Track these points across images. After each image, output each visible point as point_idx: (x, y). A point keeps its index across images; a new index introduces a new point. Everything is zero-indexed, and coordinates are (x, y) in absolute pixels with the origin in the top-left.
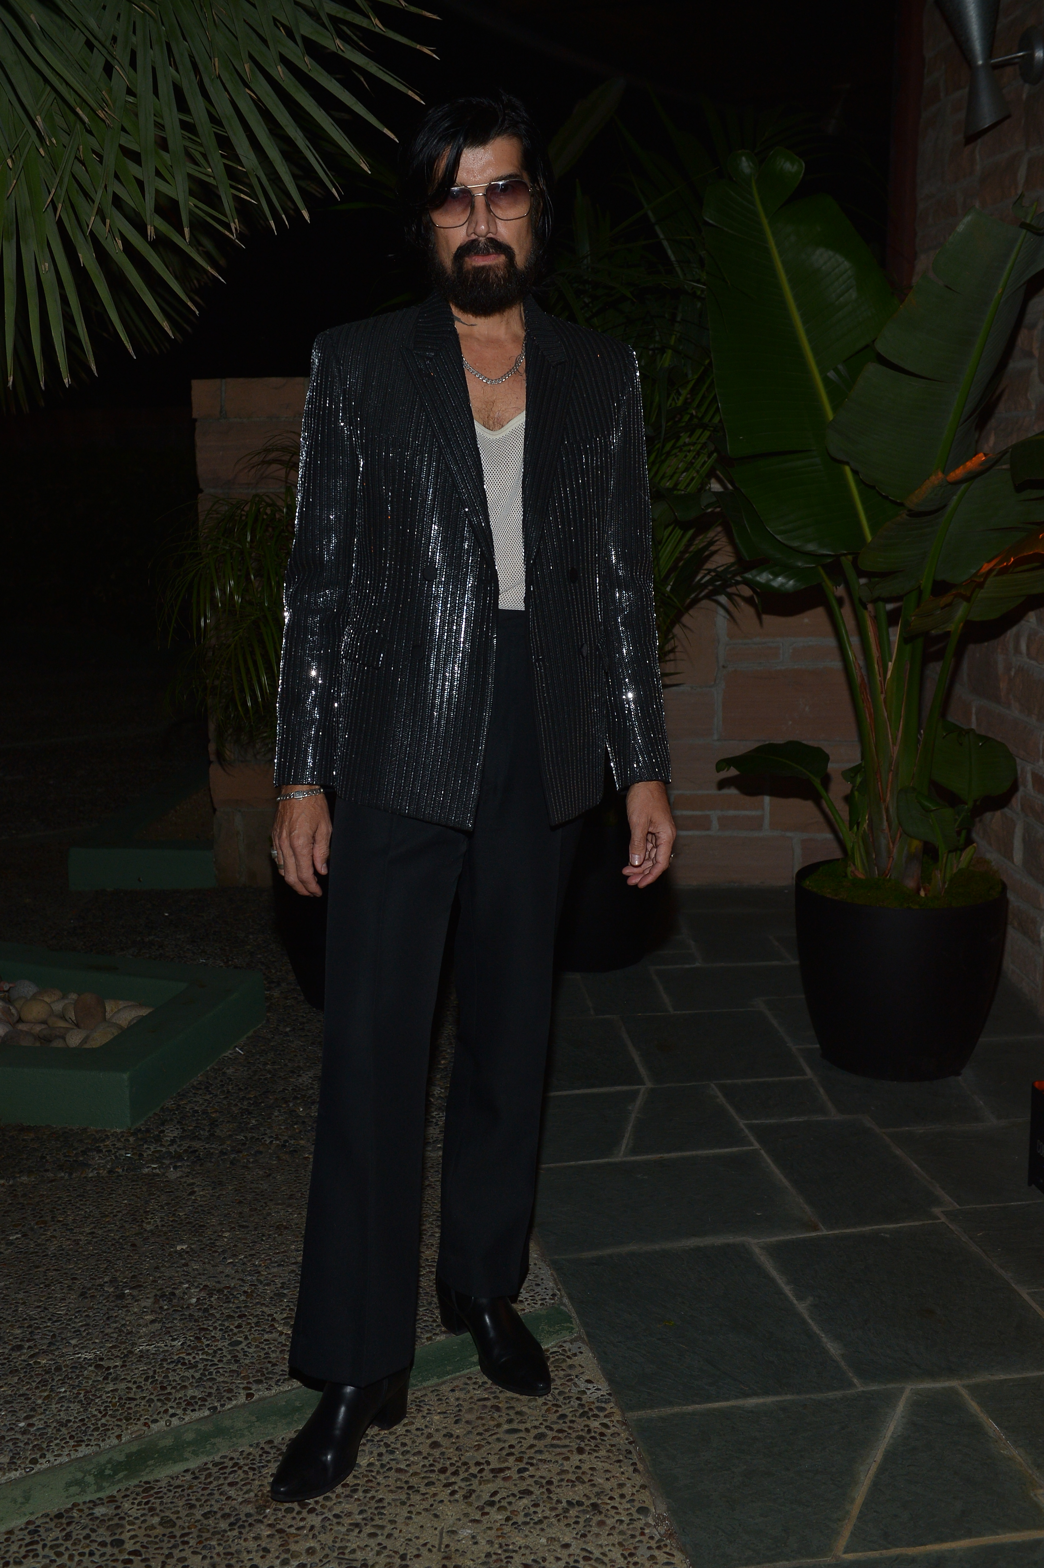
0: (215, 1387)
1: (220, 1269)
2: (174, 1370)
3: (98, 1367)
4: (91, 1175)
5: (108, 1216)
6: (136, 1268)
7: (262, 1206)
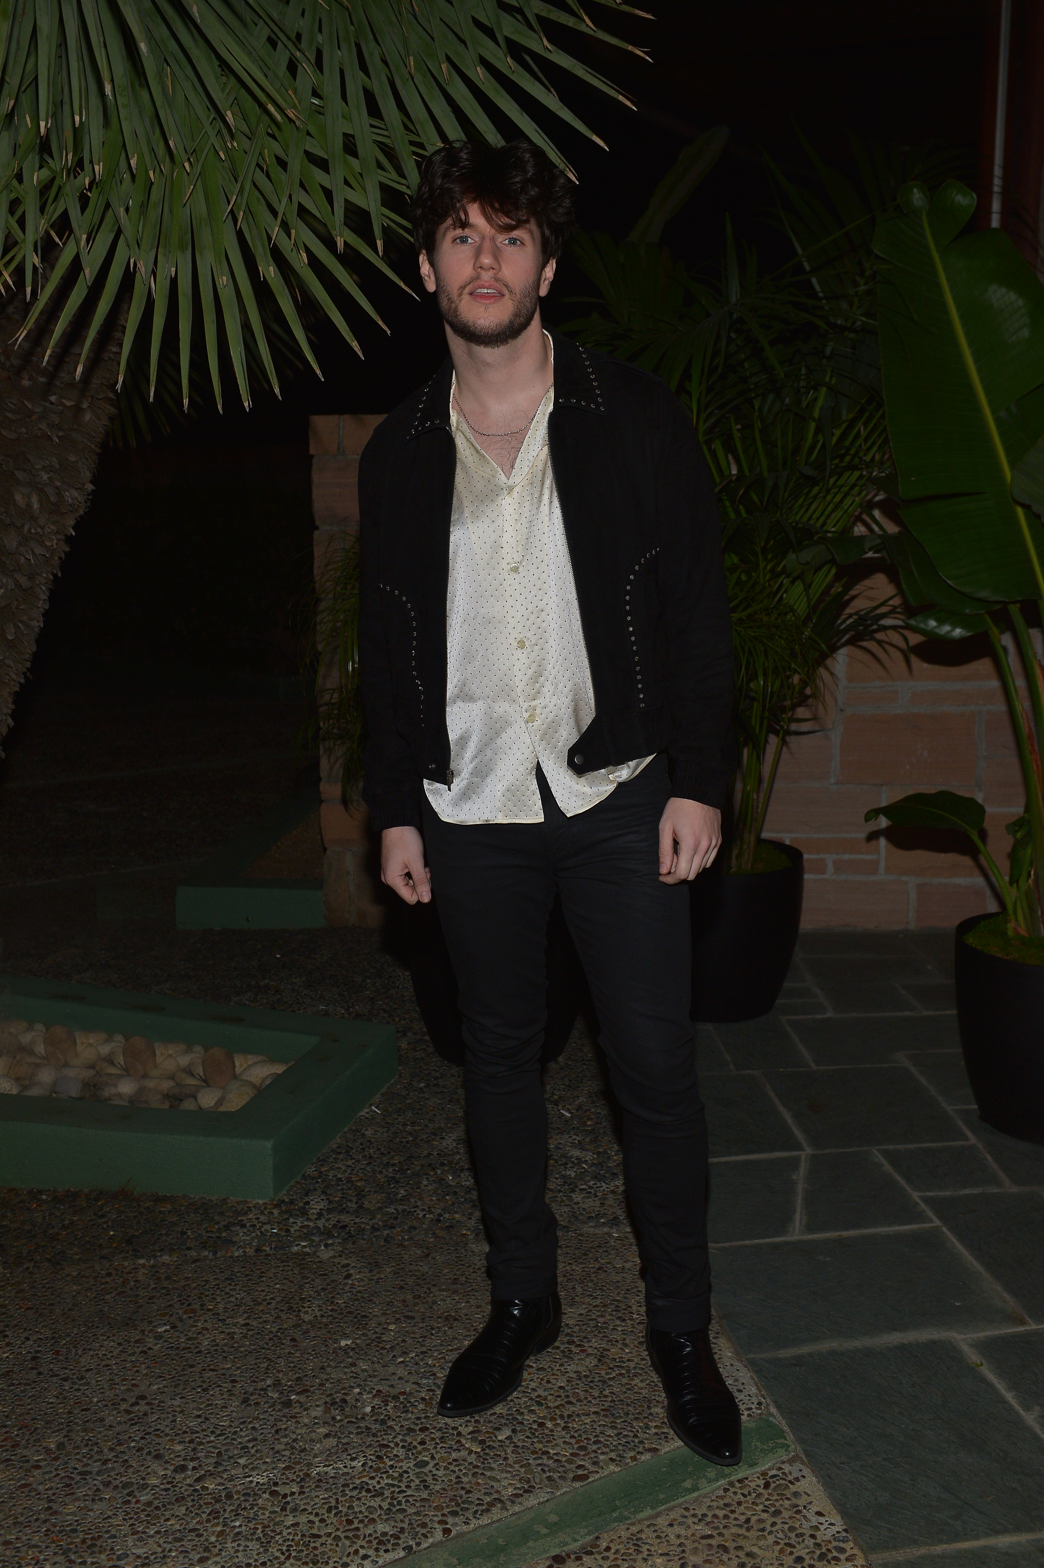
0: (407, 1520)
1: (391, 1369)
2: (359, 1499)
3: (273, 1493)
4: (236, 1254)
5: (261, 1304)
6: (300, 1369)
7: (425, 1293)
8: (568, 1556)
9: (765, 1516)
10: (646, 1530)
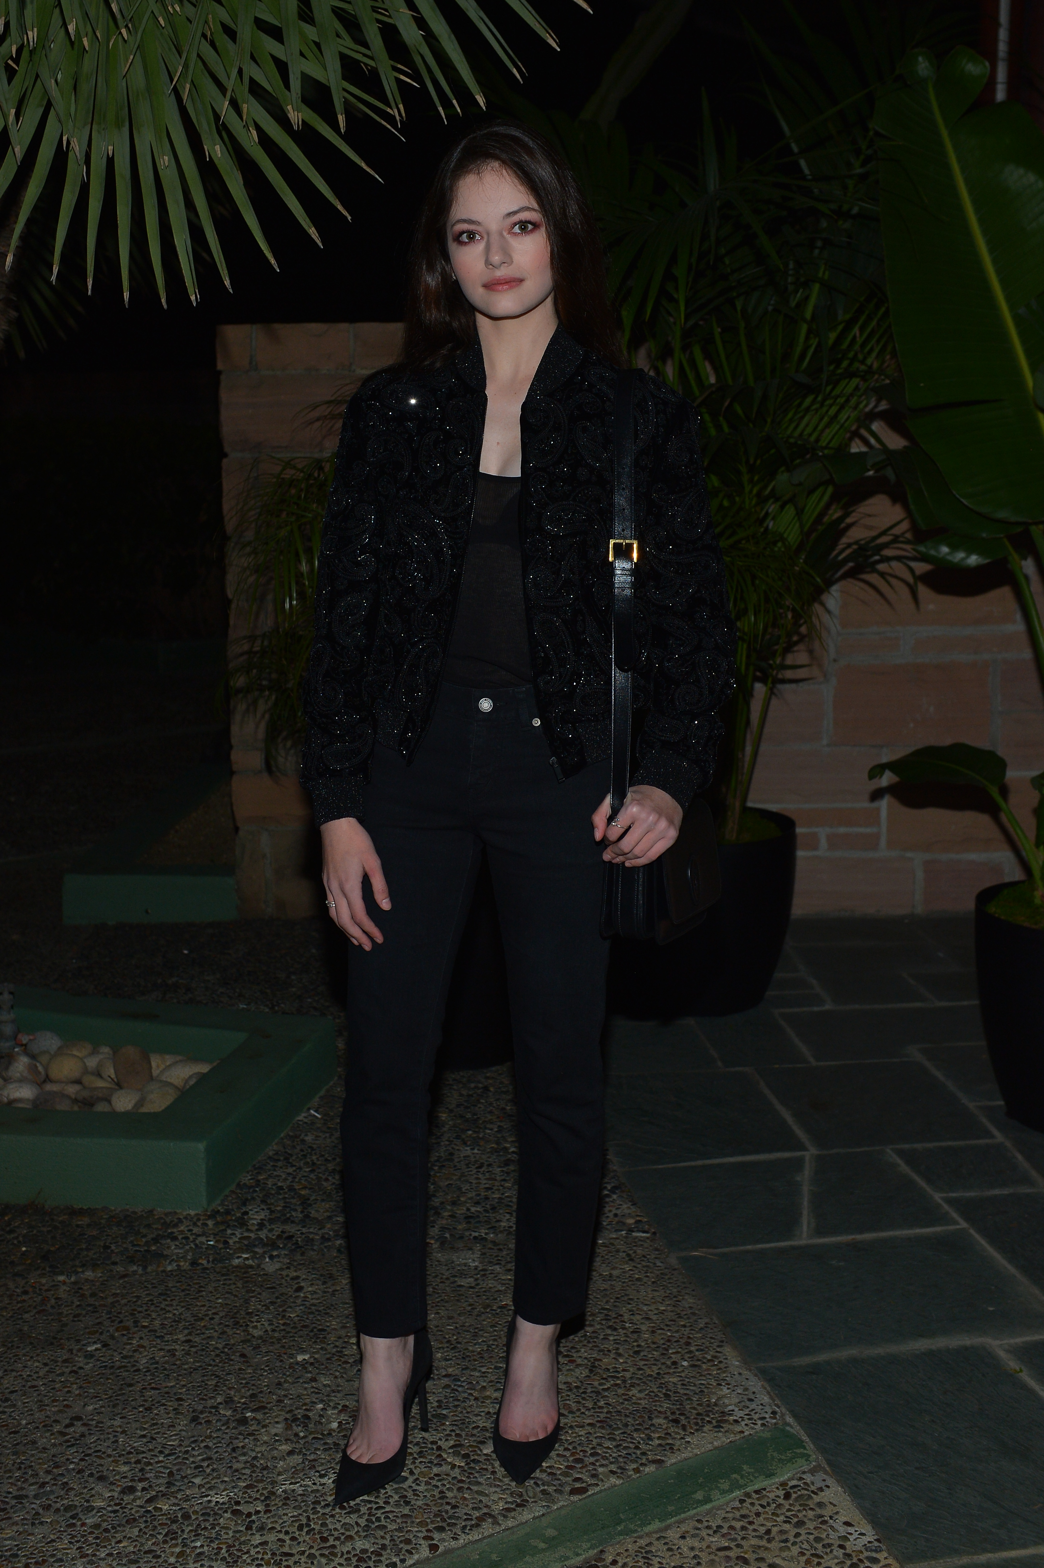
0: (388, 1537)
2: (333, 1516)
3: (235, 1513)
4: (169, 1268)
6: (253, 1385)
9: (787, 1527)
10: (655, 1543)
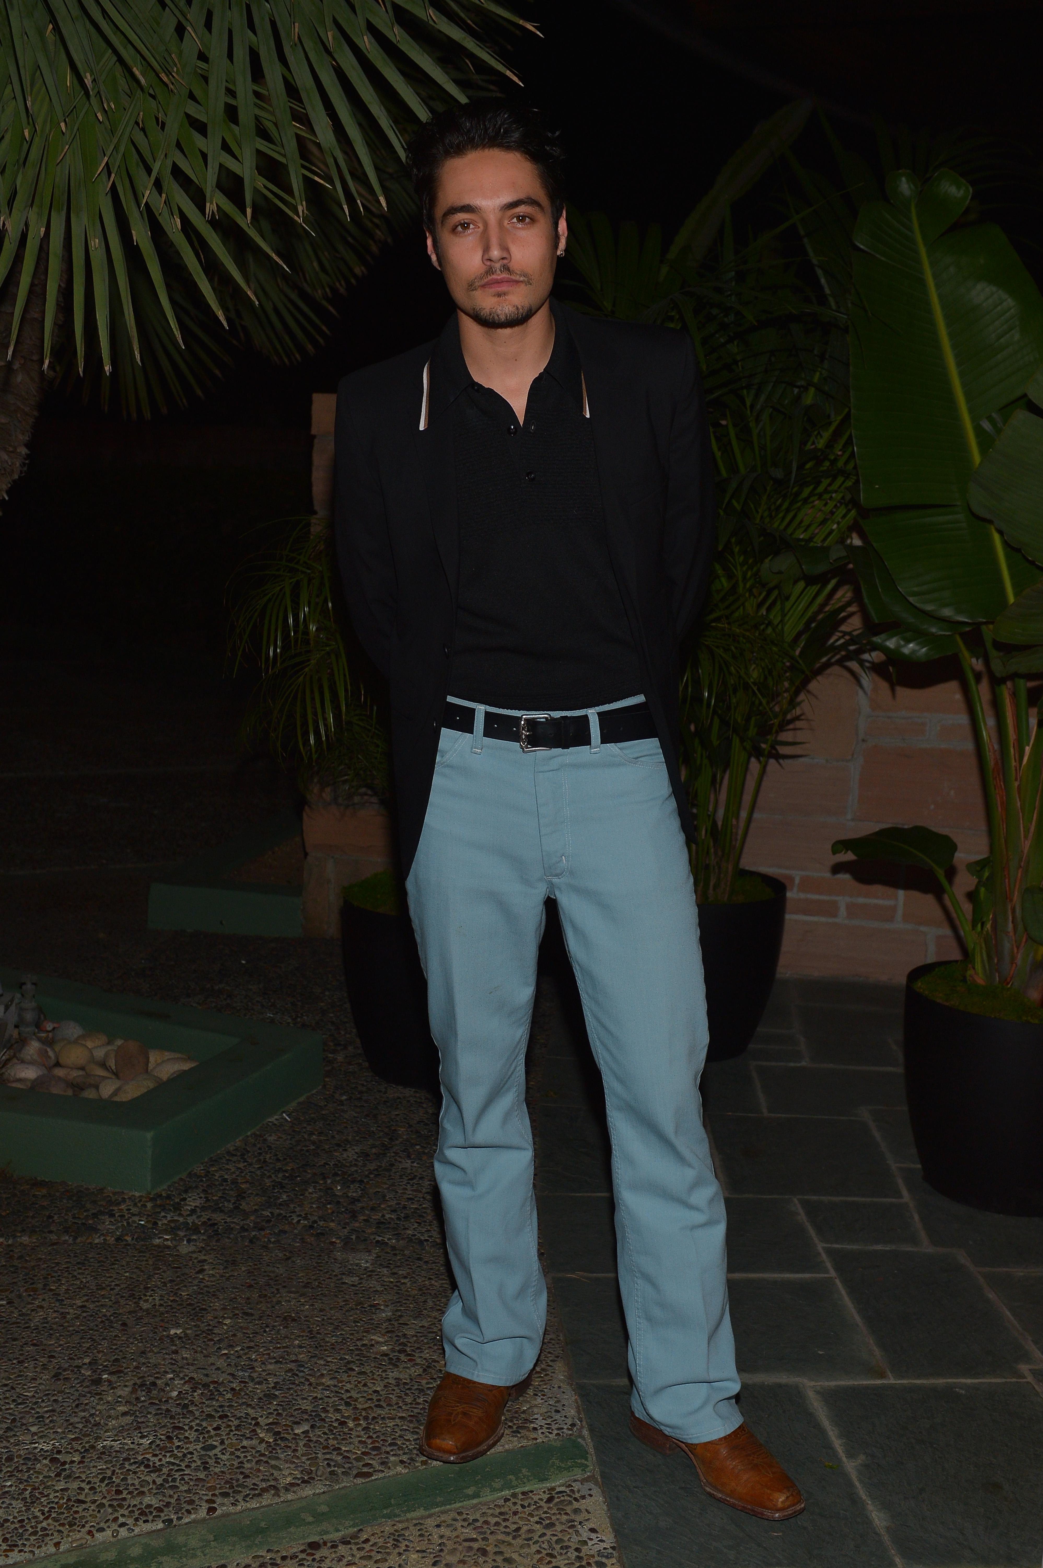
0: (176, 1496)
1: (211, 1360)
2: (135, 1473)
3: (53, 1460)
4: (97, 1241)
5: (104, 1288)
6: (121, 1351)
7: (272, 1293)
8: (325, 1543)
9: (536, 1527)
10: (411, 1528)
